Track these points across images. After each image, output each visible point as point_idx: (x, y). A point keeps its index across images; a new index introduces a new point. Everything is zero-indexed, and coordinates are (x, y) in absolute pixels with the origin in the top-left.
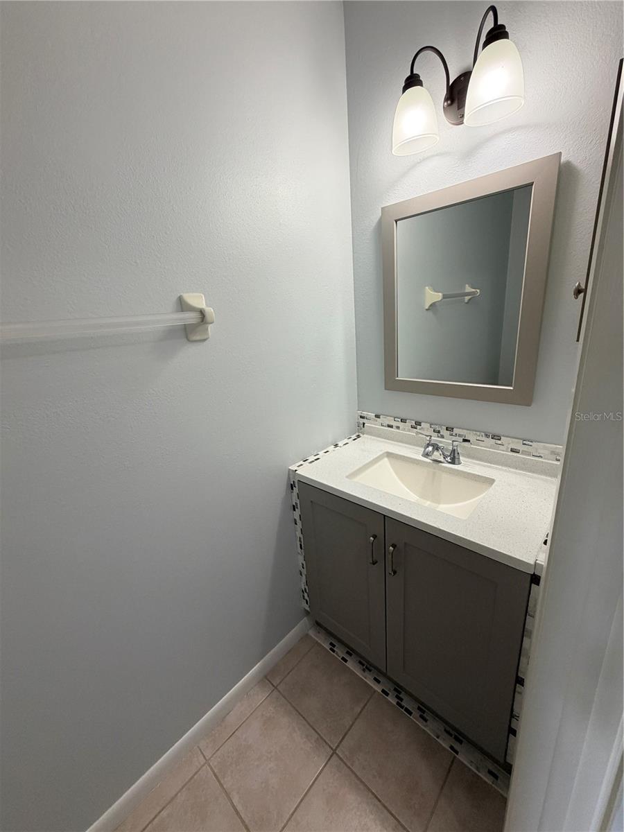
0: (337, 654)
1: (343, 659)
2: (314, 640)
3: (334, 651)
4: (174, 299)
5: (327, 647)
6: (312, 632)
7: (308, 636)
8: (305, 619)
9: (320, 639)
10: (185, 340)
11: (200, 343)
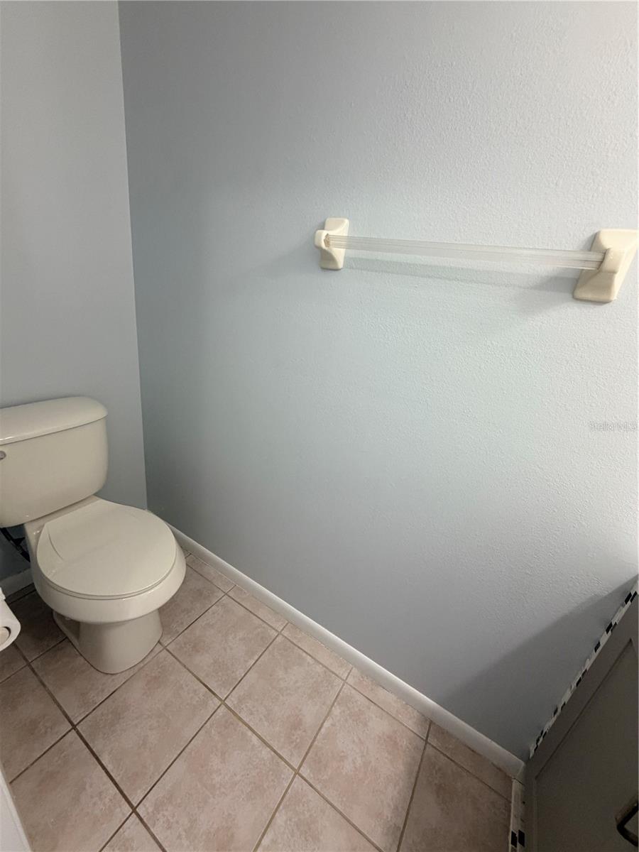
2: (511, 795)
5: (513, 826)
6: (516, 786)
7: (508, 779)
8: (523, 764)
9: (515, 808)
10: (569, 296)
11: (592, 306)
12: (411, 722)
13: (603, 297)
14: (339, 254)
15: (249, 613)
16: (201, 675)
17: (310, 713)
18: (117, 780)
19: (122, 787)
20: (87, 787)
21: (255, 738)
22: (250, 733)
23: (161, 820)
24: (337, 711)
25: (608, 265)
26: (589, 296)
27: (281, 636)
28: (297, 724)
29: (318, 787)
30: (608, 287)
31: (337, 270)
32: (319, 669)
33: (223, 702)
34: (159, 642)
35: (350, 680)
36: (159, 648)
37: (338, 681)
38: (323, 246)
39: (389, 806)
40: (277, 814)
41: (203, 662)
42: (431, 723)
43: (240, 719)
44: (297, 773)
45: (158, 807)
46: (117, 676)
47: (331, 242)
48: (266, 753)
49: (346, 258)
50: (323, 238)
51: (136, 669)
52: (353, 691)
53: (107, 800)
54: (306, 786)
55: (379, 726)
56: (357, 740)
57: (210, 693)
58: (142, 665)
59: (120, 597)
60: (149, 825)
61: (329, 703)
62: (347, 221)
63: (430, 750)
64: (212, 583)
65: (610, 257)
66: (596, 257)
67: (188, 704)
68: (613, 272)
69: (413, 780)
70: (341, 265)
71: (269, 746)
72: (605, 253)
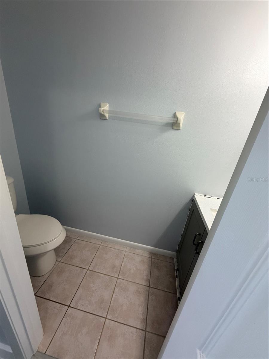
0: (176, 273)
1: (177, 276)
2: (174, 262)
3: (176, 271)
4: (173, 113)
5: (176, 268)
6: (175, 260)
7: (173, 259)
8: (176, 253)
9: (176, 264)
10: (171, 128)
11: (176, 130)
12: (147, 255)
13: (178, 128)
14: (107, 115)
15: (87, 242)
16: (77, 265)
17: (117, 263)
18: (59, 302)
19: (62, 303)
20: (49, 308)
21: (102, 275)
22: (100, 274)
23: (79, 305)
24: (125, 259)
25: (178, 122)
26: (176, 128)
27: (101, 246)
28: (114, 267)
29: (125, 279)
30: (179, 126)
31: (106, 120)
32: (117, 251)
33: (88, 269)
34: (56, 261)
35: (127, 251)
36: (57, 263)
37: (123, 252)
38: (102, 113)
39: (145, 276)
40: (115, 289)
41: (76, 261)
42: (152, 253)
43: (96, 272)
44: (118, 278)
45: (77, 303)
46: (44, 276)
47: (104, 112)
48: (107, 277)
49: (109, 116)
50: (102, 110)
51: (51, 271)
52: (129, 253)
53: (58, 308)
54: (121, 280)
55: (138, 259)
56: (133, 265)
57: (82, 269)
58: (53, 269)
59: (44, 243)
60: (76, 308)
61: (122, 258)
62: (108, 104)
63: (153, 260)
64: (70, 237)
65: (179, 119)
66: (176, 119)
67: (76, 274)
68: (180, 123)
69: (150, 268)
70: (107, 118)
71: (107, 275)
72: (177, 118)
